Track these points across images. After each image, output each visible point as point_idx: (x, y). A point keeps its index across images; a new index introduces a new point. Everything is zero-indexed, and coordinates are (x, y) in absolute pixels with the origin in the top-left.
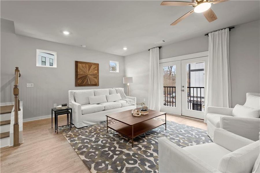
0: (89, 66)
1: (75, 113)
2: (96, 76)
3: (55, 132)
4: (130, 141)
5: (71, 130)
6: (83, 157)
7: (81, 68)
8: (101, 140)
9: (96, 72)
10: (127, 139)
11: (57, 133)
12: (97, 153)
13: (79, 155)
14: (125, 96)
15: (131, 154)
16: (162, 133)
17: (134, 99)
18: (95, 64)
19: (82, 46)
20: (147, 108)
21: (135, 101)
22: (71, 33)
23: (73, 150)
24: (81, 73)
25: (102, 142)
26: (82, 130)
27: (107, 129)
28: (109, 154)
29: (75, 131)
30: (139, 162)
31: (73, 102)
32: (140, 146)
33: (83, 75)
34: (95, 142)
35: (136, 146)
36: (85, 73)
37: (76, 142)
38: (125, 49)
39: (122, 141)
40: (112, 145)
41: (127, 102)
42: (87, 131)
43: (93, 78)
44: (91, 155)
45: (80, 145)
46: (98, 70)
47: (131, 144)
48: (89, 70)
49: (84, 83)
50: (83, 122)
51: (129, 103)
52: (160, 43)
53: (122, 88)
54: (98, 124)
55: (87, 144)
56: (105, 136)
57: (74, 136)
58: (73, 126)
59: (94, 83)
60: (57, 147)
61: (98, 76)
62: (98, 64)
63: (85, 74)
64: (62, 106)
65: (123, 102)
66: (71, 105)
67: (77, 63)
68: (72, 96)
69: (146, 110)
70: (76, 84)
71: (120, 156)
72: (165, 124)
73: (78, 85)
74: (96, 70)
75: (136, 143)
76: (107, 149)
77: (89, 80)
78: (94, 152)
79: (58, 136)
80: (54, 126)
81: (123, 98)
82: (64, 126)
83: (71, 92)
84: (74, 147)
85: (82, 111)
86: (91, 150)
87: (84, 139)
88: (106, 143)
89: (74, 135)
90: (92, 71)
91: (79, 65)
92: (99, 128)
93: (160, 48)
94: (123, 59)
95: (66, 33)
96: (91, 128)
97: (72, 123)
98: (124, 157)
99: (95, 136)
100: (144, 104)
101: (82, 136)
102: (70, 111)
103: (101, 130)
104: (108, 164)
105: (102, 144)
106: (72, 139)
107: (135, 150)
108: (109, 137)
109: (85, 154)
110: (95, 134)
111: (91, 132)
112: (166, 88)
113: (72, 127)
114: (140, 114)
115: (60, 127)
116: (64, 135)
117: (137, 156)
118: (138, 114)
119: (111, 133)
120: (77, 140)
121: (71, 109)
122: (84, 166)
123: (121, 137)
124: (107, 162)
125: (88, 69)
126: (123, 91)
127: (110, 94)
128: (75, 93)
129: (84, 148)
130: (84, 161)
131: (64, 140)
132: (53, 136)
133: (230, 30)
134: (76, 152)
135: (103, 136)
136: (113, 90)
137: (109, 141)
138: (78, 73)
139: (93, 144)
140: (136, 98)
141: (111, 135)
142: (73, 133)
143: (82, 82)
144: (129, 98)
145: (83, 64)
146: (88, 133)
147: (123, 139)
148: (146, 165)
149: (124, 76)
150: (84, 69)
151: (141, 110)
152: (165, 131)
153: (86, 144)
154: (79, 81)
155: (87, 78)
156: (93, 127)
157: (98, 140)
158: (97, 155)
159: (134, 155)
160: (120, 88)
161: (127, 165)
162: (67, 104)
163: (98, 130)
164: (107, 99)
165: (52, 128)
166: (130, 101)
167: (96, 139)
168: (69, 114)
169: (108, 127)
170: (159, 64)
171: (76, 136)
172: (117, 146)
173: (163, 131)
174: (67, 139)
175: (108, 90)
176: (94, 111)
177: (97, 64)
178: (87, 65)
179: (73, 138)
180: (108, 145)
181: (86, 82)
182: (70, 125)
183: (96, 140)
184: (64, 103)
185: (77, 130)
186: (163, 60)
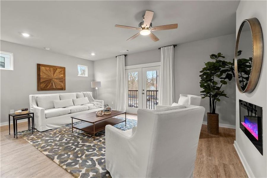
0: (54, 69)
1: (37, 117)
2: (62, 80)
3: (14, 137)
4: (93, 136)
5: (33, 134)
6: (46, 153)
7: (45, 71)
8: (66, 138)
9: (62, 75)
10: (90, 135)
11: (17, 138)
12: (61, 148)
13: (42, 152)
14: (92, 100)
15: (92, 146)
16: (122, 128)
17: (101, 102)
18: (61, 68)
19: (45, 48)
20: (110, 108)
21: (102, 104)
22: (31, 36)
23: (36, 149)
24: (45, 77)
25: (66, 140)
26: (46, 133)
27: (73, 130)
28: (73, 147)
29: (38, 134)
30: (97, 149)
31: (35, 107)
32: (101, 139)
33: (46, 79)
34: (59, 141)
35: (97, 139)
36: (49, 76)
37: (39, 143)
38: (93, 54)
39: (86, 138)
40: (75, 141)
41: (94, 105)
42: (51, 133)
43: (59, 82)
44: (55, 150)
45: (43, 145)
46: (64, 74)
47: (93, 139)
48: (54, 74)
49: (48, 87)
50: (47, 126)
51: (96, 106)
52: (124, 52)
53: (90, 92)
54: (63, 127)
55: (51, 143)
56: (70, 135)
57: (36, 139)
58: (35, 130)
59: (59, 87)
60: (18, 149)
61: (65, 80)
62: (65, 68)
63: (49, 78)
64: (22, 111)
65: (91, 105)
66: (32, 110)
67: (39, 66)
68: (34, 100)
69: (109, 111)
70: (38, 88)
71: (82, 148)
72: (125, 121)
73: (41, 89)
74: (62, 74)
75: (98, 137)
76: (70, 145)
77: (54, 83)
78: (58, 148)
79: (18, 140)
80: (12, 132)
81: (91, 101)
82: (25, 131)
83: (32, 96)
84: (37, 147)
85: (45, 114)
86: (55, 147)
87: (48, 140)
88: (70, 140)
89: (36, 137)
90: (58, 75)
91: (42, 68)
92: (65, 130)
93: (125, 55)
94: (92, 63)
95: (26, 35)
96: (55, 131)
97: (34, 128)
98: (85, 148)
99: (60, 136)
100: (108, 105)
101: (46, 138)
102: (32, 116)
103: (67, 132)
104: (71, 154)
105: (66, 142)
106: (34, 141)
107: (96, 143)
108: (74, 136)
109: (48, 150)
110: (59, 135)
111: (55, 134)
112: (131, 92)
113: (34, 132)
114: (103, 114)
115: (19, 132)
116: (25, 139)
117: (96, 146)
118: (101, 114)
119: (76, 133)
120: (40, 141)
121: (33, 113)
122: (48, 158)
123: (85, 135)
124: (69, 153)
125: (52, 72)
126: (91, 95)
127: (77, 98)
128: (37, 97)
129: (47, 146)
130: (47, 156)
131: (26, 142)
132: (12, 141)
133: (174, 47)
134: (39, 150)
135: (68, 135)
136: (81, 94)
137: (73, 138)
138: (41, 77)
139: (57, 143)
140: (103, 101)
141: (76, 134)
142: (36, 136)
143: (46, 85)
144: (97, 102)
145: (46, 67)
146: (53, 135)
147: (86, 136)
148: (102, 150)
149: (94, 80)
150: (48, 72)
151: (105, 111)
152: (124, 127)
153: (49, 144)
154: (42, 85)
155: (52, 82)
156: (58, 130)
157: (63, 139)
158: (60, 149)
159: (94, 146)
160: (88, 92)
161: (87, 153)
162: (28, 109)
163: (63, 131)
164: (74, 102)
165: (10, 134)
166: (98, 104)
167: (60, 138)
168: (31, 119)
169: (73, 127)
170: (124, 70)
171: (38, 138)
172: (80, 141)
173: (123, 127)
174: (29, 141)
175: (75, 94)
176: (59, 115)
177: (63, 67)
178: (52, 69)
179: (36, 140)
180: (72, 141)
181: (51, 86)
182: (32, 130)
183: (60, 140)
184: (25, 108)
185: (40, 133)
186: (128, 67)
